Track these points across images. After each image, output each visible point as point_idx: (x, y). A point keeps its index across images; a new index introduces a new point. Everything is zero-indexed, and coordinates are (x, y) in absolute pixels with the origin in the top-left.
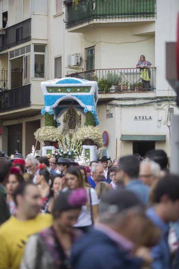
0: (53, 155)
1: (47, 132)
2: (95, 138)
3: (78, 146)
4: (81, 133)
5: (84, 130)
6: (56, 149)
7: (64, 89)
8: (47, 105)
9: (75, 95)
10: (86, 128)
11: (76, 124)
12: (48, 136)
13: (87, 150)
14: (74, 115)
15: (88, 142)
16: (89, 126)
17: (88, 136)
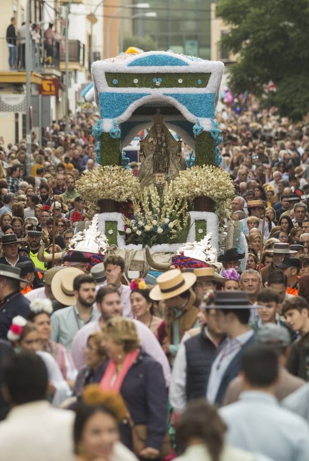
0: (121, 233)
1: (107, 179)
2: (219, 195)
3: (179, 212)
4: (186, 182)
5: (192, 174)
6: (128, 220)
7: (147, 80)
8: (107, 117)
9: (172, 93)
10: (197, 171)
11: (171, 161)
12: (109, 188)
13: (201, 224)
14: (166, 141)
15: (203, 202)
16: (206, 167)
17: (204, 188)
